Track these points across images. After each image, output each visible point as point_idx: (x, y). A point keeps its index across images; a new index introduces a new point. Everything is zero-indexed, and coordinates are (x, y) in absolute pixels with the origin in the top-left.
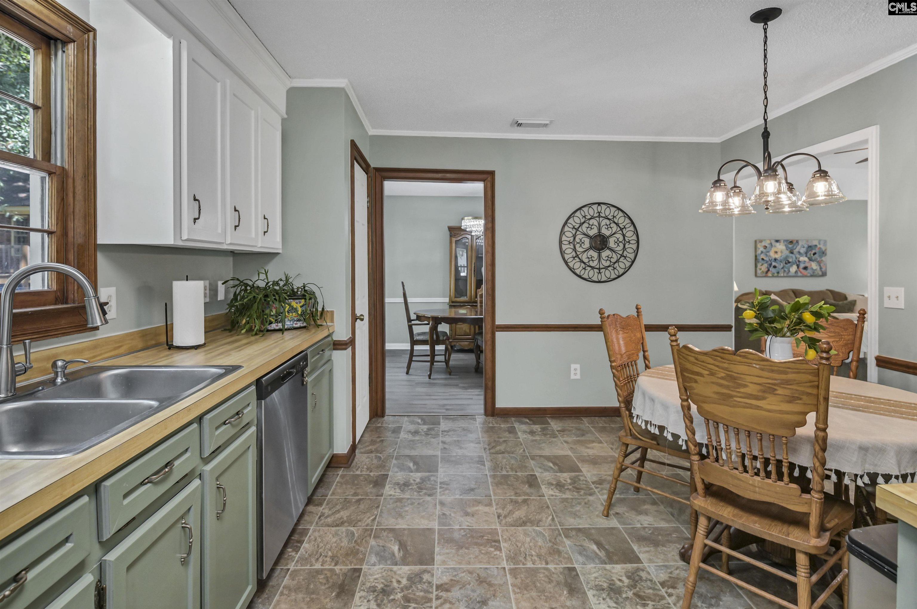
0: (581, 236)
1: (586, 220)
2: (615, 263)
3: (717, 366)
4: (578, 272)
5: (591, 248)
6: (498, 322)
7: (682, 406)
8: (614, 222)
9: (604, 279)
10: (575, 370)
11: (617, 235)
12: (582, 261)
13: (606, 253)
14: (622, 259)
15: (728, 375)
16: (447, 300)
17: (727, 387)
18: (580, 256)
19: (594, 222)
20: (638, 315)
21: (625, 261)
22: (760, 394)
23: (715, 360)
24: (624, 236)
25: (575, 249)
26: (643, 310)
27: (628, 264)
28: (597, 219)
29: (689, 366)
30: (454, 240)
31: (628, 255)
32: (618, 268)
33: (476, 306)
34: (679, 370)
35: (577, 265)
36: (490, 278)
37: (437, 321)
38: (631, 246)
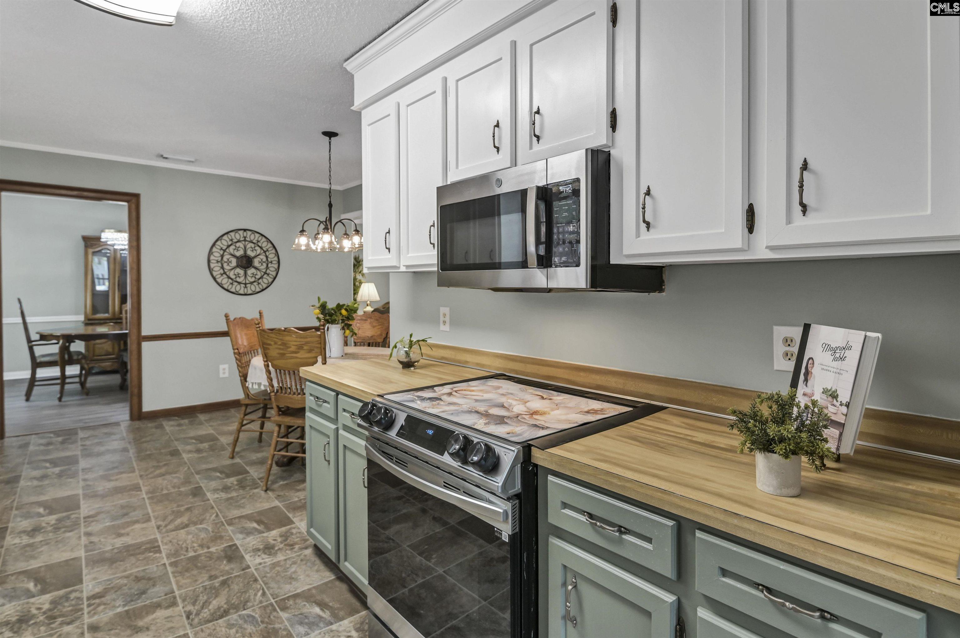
0: (228, 257)
1: (233, 243)
2: (259, 279)
3: (277, 339)
4: (226, 286)
5: (238, 266)
6: (144, 333)
7: (265, 365)
8: (259, 246)
9: (250, 292)
10: (224, 369)
11: (261, 257)
12: (229, 277)
13: (251, 271)
14: (265, 276)
15: (282, 343)
16: (82, 318)
17: (283, 349)
18: (228, 273)
19: (240, 245)
20: (260, 318)
21: (268, 278)
22: (297, 350)
23: (276, 335)
24: (267, 257)
25: (222, 267)
26: (265, 314)
27: (270, 280)
28: (243, 242)
29: (266, 341)
30: (90, 251)
31: (271, 273)
32: (262, 283)
33: (121, 323)
34: (261, 344)
35: (225, 281)
36: (135, 292)
37: (69, 339)
38: (273, 265)
